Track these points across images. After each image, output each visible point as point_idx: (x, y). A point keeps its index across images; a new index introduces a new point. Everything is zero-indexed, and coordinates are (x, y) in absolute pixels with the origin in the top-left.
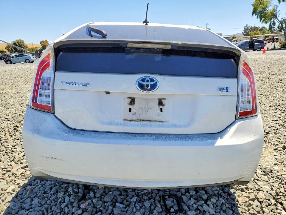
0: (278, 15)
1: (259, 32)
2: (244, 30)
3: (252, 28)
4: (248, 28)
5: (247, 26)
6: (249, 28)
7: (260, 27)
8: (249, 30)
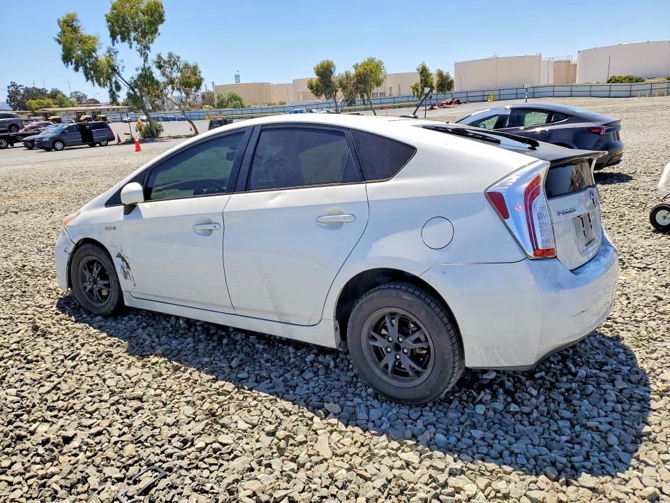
0: (120, 68)
1: (50, 101)
2: (8, 94)
3: (27, 90)
4: (19, 91)
5: (13, 85)
6: (22, 91)
7: (47, 91)
8: (23, 95)
